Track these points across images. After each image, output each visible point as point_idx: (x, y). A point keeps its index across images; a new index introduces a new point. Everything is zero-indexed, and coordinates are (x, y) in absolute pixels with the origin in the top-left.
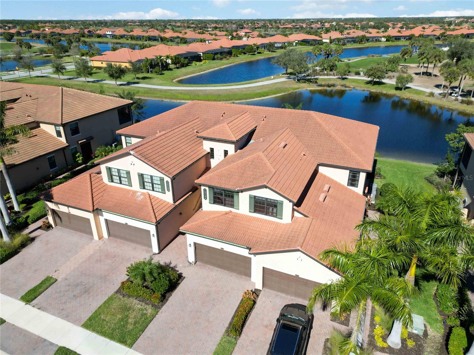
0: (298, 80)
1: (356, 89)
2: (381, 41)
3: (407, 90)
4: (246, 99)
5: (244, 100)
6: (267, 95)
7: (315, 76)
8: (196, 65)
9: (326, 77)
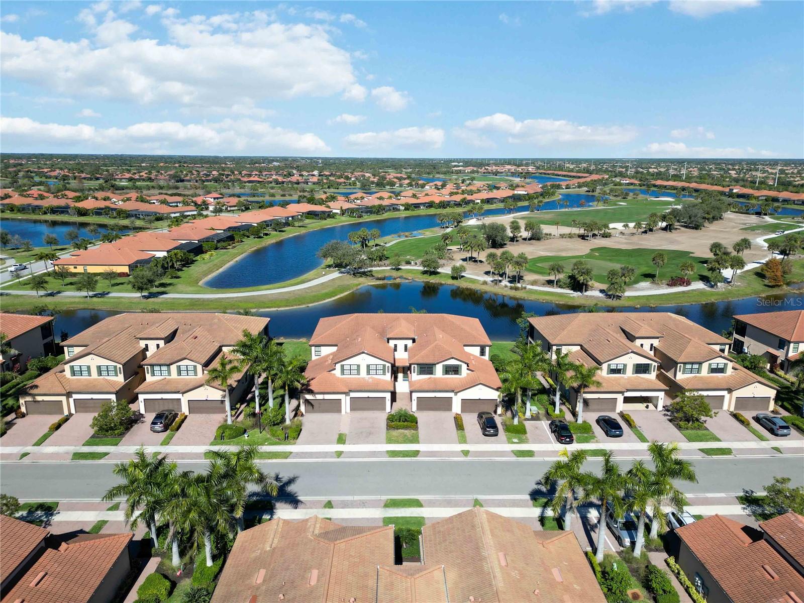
0: (354, 274)
1: (416, 281)
2: (399, 210)
3: (462, 279)
5: (317, 302)
7: (366, 268)
8: (204, 259)
9: (378, 268)
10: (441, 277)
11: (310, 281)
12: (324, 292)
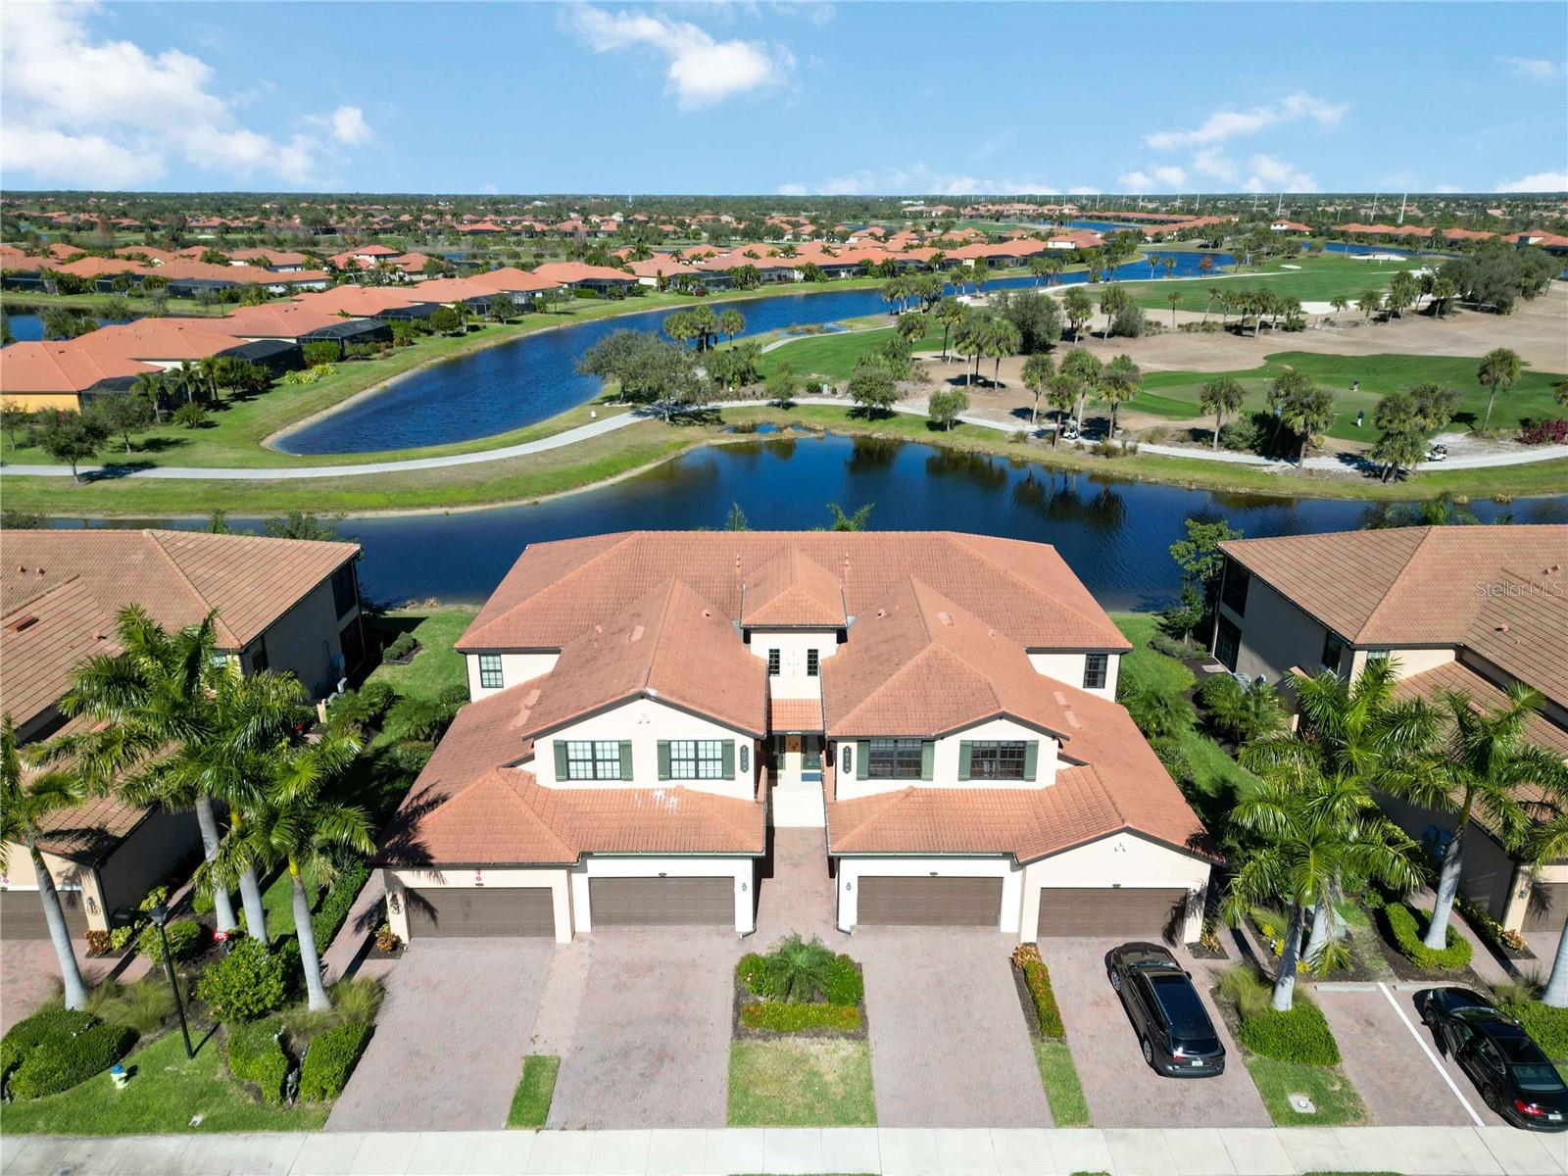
0: (672, 418)
1: (834, 435)
2: (792, 281)
3: (957, 428)
4: (567, 489)
5: (560, 491)
6: (618, 472)
7: (705, 403)
8: (299, 382)
9: (736, 404)
10: (902, 424)
11: (555, 433)
12: (587, 462)
